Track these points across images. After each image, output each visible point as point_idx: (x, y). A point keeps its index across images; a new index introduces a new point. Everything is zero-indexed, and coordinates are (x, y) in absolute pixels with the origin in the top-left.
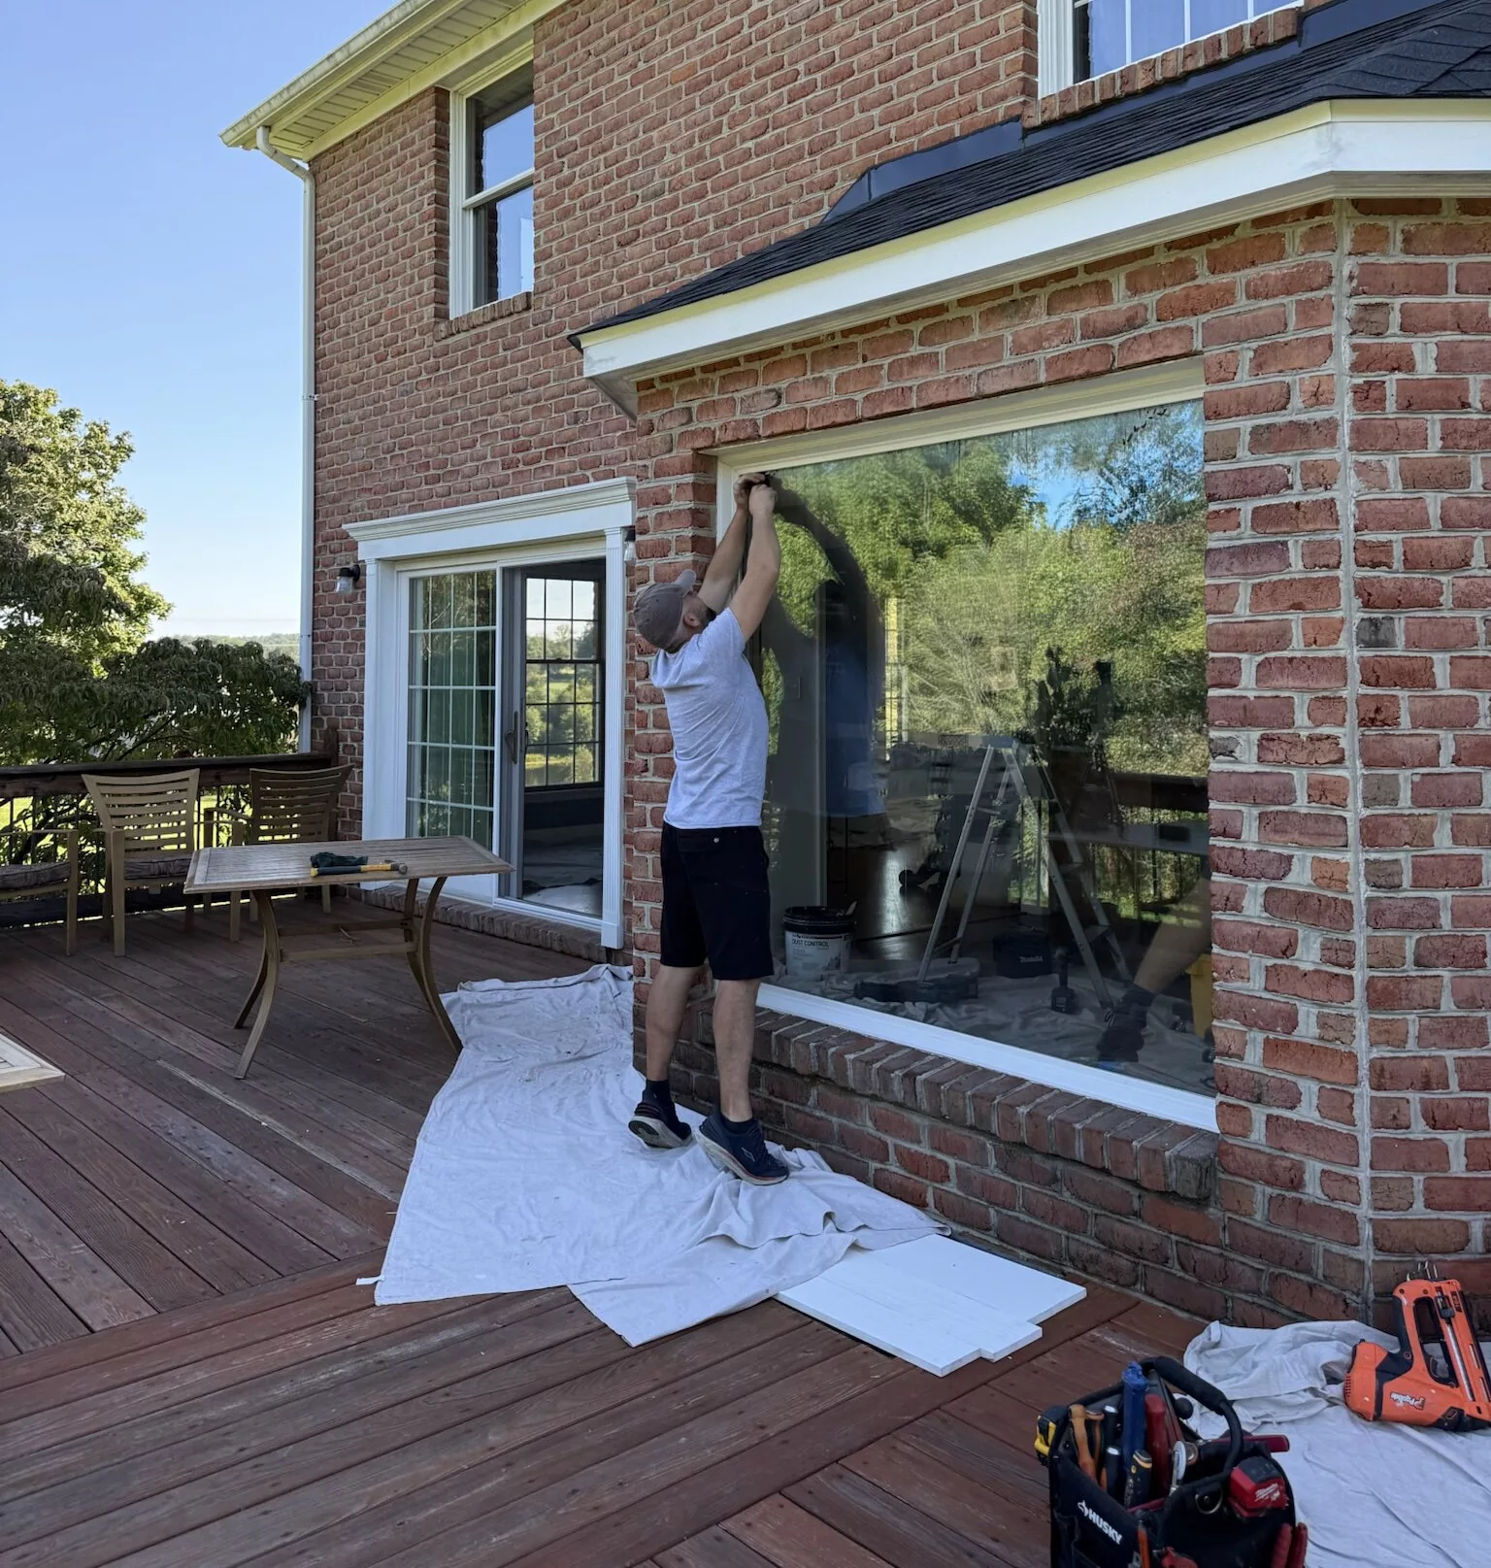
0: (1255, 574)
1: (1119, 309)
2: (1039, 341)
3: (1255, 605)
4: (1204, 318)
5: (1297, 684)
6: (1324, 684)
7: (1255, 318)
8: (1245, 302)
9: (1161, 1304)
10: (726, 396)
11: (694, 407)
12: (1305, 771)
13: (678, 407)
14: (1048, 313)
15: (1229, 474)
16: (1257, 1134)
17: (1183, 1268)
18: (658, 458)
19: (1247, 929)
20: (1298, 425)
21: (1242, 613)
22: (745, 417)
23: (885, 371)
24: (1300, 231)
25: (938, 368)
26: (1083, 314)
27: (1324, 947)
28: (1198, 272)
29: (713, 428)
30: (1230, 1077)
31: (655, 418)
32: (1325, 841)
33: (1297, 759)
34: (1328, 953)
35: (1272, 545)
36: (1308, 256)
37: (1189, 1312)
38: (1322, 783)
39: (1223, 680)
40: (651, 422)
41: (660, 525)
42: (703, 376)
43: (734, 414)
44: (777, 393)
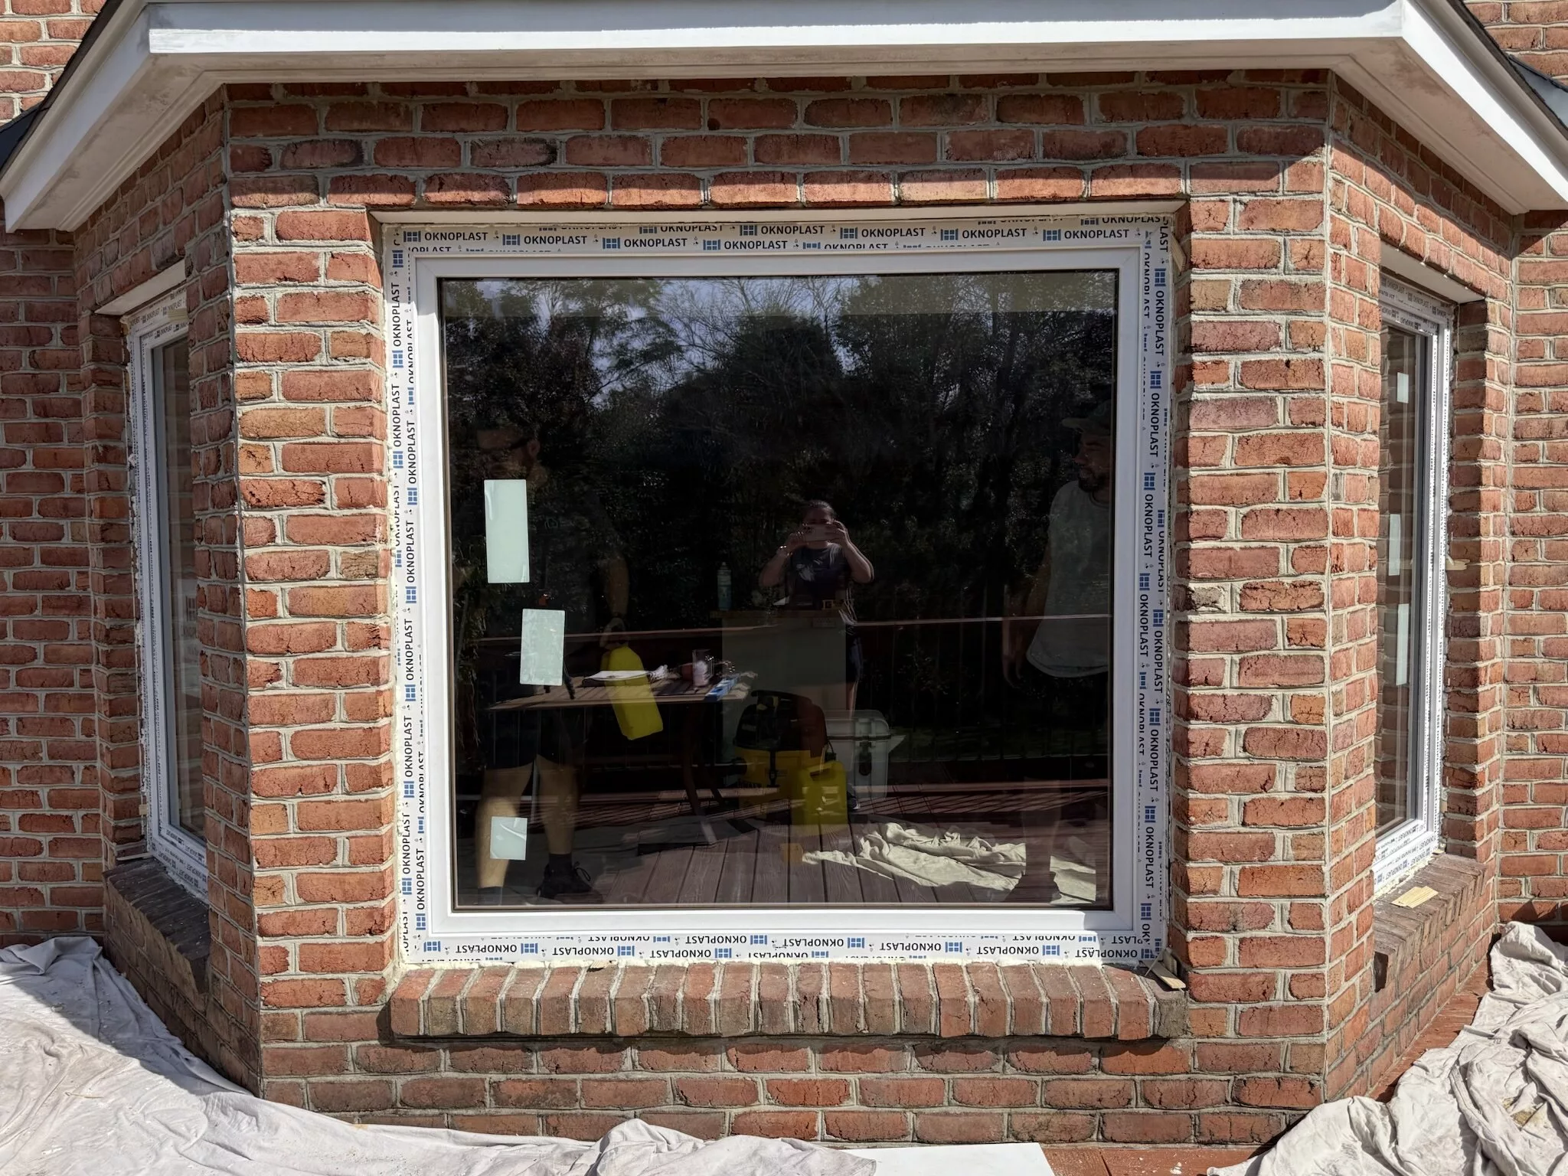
0: (1242, 428)
1: (1092, 132)
2: (987, 148)
3: (1240, 459)
4: (1194, 161)
5: (1281, 535)
6: (1307, 534)
7: (1246, 170)
8: (1237, 153)
9: (1120, 1145)
10: (439, 135)
11: (369, 143)
12: (1285, 617)
13: (331, 136)
14: (999, 119)
15: (1218, 326)
16: (1231, 959)
17: (1148, 1103)
18: (285, 209)
19: (1226, 771)
20: (1289, 284)
21: (1228, 465)
22: (483, 172)
23: (749, 147)
24: (1294, 93)
25: (838, 157)
26: (1046, 129)
27: (1299, 776)
28: (1185, 111)
29: (411, 179)
30: (1205, 913)
31: (275, 145)
32: (1304, 680)
33: (1281, 606)
34: (1303, 781)
35: (1260, 400)
36: (1302, 120)
37: (1152, 1142)
38: (1302, 626)
39: (1210, 532)
40: (265, 152)
41: (296, 312)
42: (387, 98)
43: (458, 163)
44: (548, 147)
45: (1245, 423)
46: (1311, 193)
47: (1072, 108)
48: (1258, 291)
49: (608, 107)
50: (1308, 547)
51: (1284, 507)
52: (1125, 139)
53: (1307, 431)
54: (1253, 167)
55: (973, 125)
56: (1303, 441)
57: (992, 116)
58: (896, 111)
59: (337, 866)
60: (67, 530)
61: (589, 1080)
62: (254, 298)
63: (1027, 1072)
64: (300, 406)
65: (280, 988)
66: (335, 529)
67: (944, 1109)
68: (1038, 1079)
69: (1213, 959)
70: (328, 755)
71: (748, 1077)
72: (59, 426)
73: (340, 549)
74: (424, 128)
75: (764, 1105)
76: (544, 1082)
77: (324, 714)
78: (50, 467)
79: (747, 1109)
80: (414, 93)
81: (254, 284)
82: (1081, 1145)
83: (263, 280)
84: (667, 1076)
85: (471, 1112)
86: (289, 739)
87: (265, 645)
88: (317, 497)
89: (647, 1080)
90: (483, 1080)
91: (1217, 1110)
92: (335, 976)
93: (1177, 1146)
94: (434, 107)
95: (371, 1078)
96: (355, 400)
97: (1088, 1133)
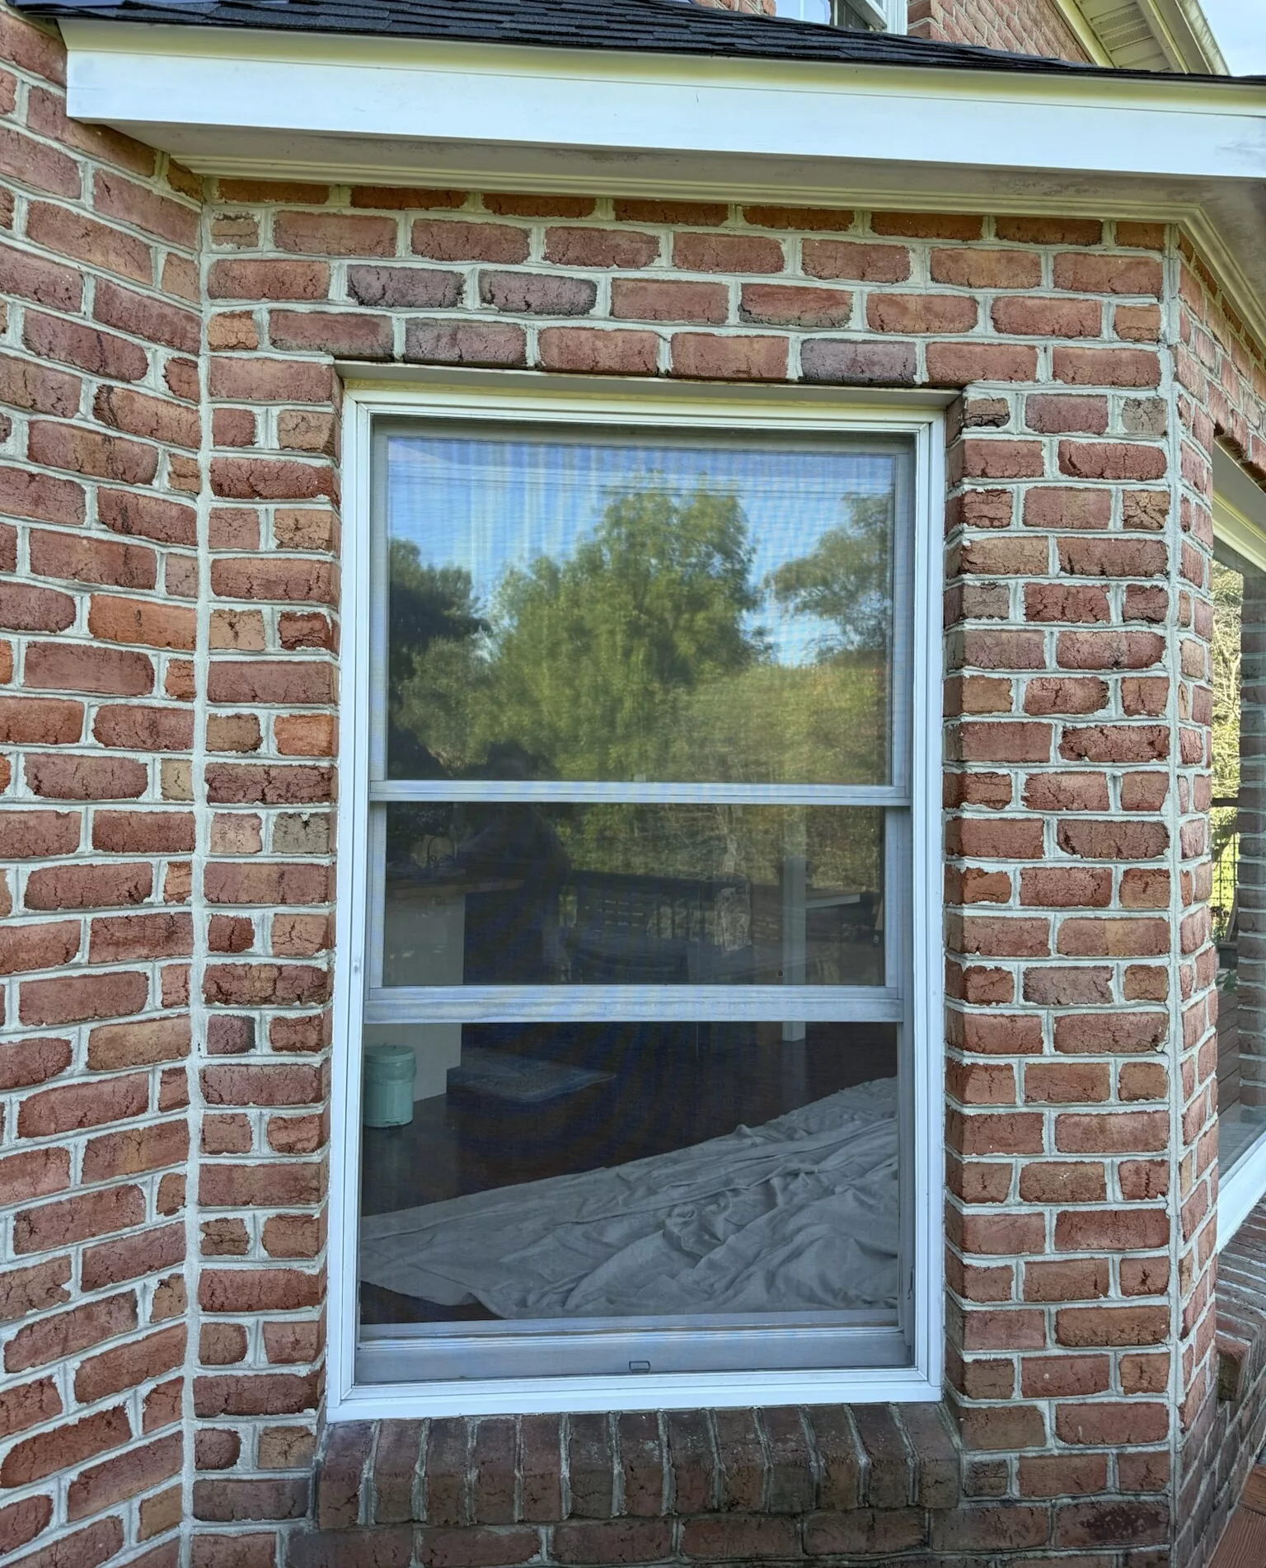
60: (154, 774)
72: (149, 555)
78: (125, 640)
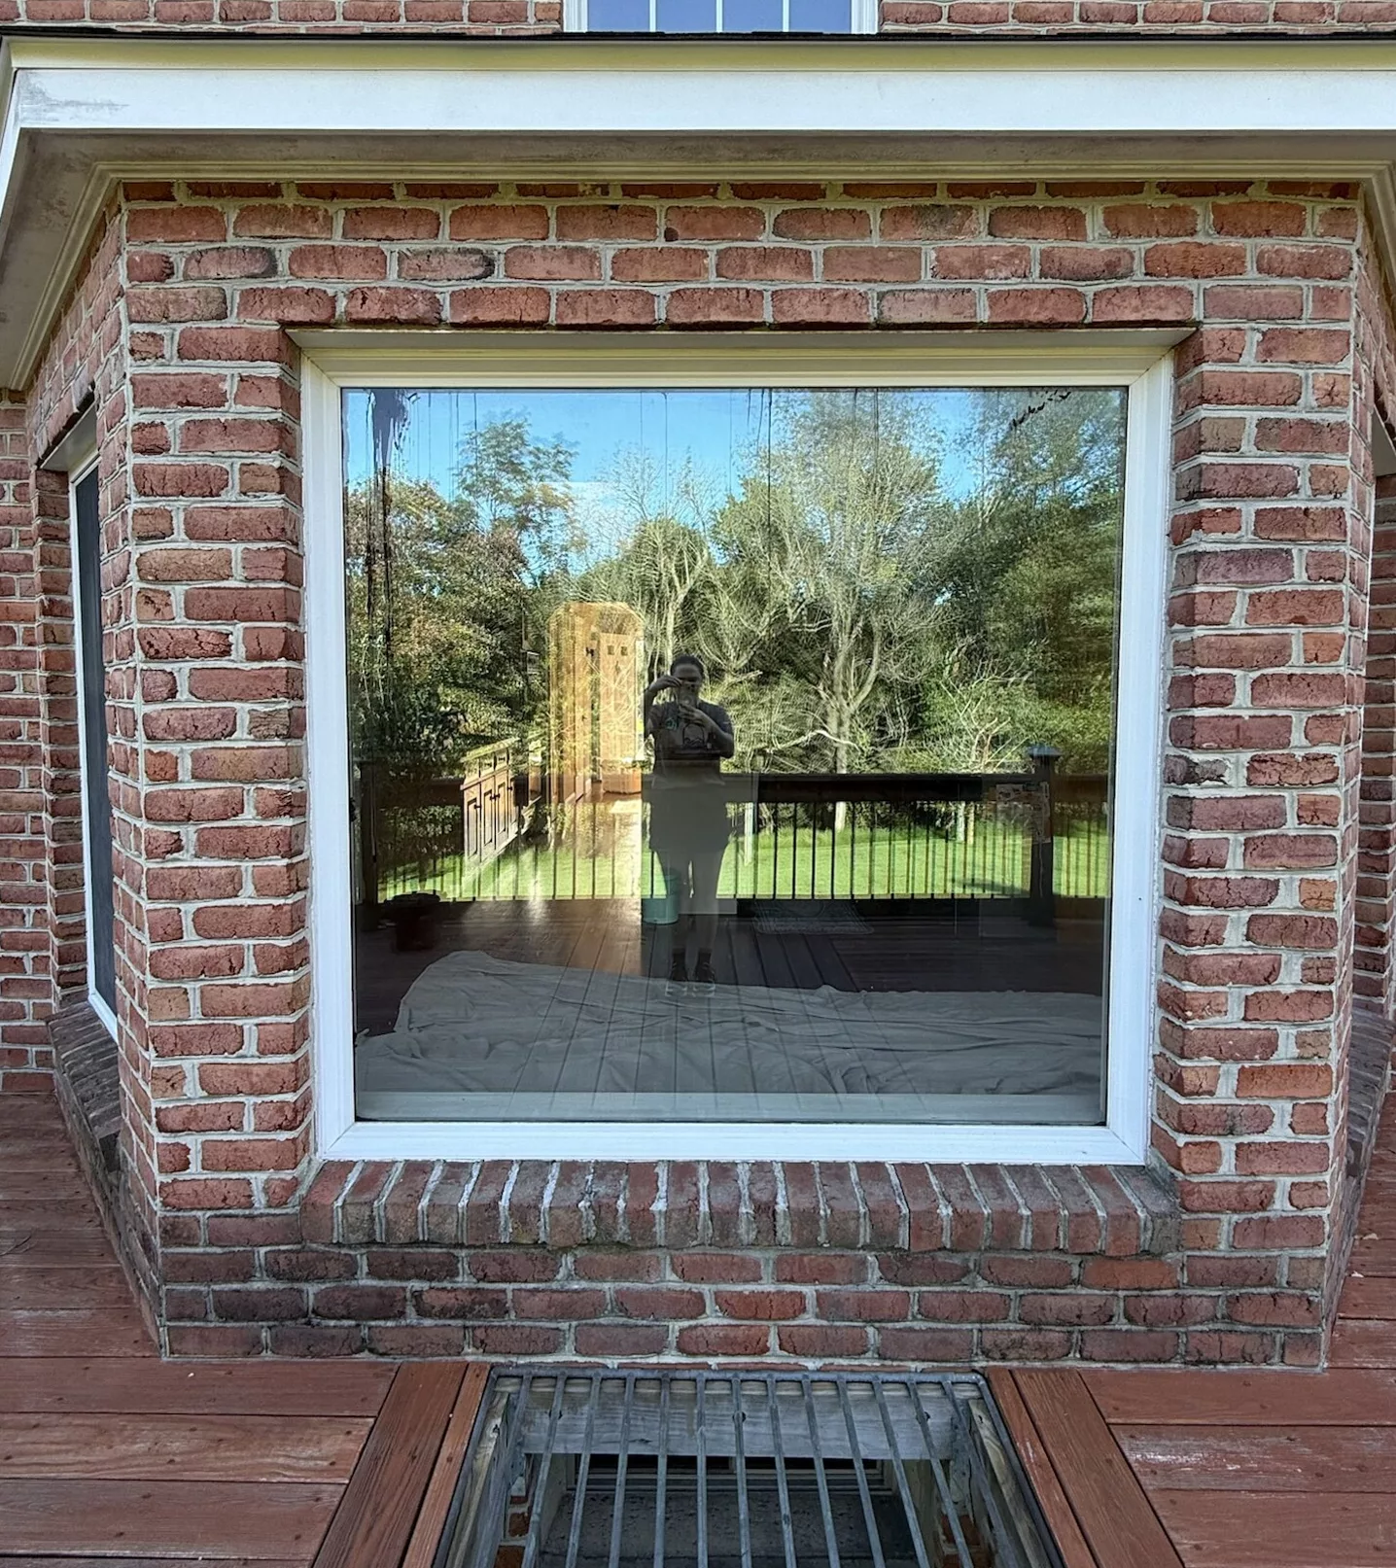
0: (1254, 584)
1: (1096, 249)
2: (978, 267)
3: (1252, 617)
4: (1208, 284)
5: (1295, 703)
6: (1323, 702)
7: (1266, 295)
8: (1256, 275)
9: (1099, 1365)
10: (362, 244)
11: (283, 251)
12: (1295, 793)
13: (240, 244)
14: (990, 234)
15: (1231, 468)
16: (1227, 1167)
17: (1131, 1320)
18: (189, 324)
19: (1228, 962)
20: (1310, 423)
21: (1237, 625)
22: (411, 286)
23: (711, 261)
24: (1321, 209)
25: (810, 273)
26: (1045, 245)
27: (1305, 967)
28: (1198, 228)
29: (331, 292)
30: (1199, 1116)
31: (178, 254)
32: (1314, 862)
33: (1291, 781)
34: (1309, 973)
35: (1276, 553)
36: (1326, 239)
37: (1136, 1361)
38: (1314, 803)
39: (1216, 698)
40: (166, 259)
41: (200, 441)
42: (304, 202)
43: (384, 276)
44: (485, 258)
45: (1257, 578)
46: (1339, 320)
47: (1074, 224)
48: (1275, 431)
49: (552, 215)
50: (1322, 716)
51: (1298, 671)
52: (1133, 258)
53: (1325, 588)
54: (1274, 291)
55: (962, 241)
56: (1320, 598)
57: (983, 228)
58: (875, 222)
59: (243, 1056)
61: (520, 1290)
62: (152, 425)
63: (1000, 1284)
64: (207, 546)
65: (181, 1188)
66: (243, 684)
67: (908, 1324)
68: (1011, 1292)
69: (1209, 1165)
70: (234, 934)
71: (695, 1287)
73: (248, 706)
74: (345, 235)
75: (713, 1318)
76: (471, 1291)
77: (230, 888)
79: (693, 1323)
80: (334, 196)
81: (153, 409)
82: (1057, 1364)
83: (164, 405)
84: (606, 1286)
85: (390, 1324)
86: (191, 917)
87: (164, 812)
88: (223, 648)
89: (584, 1290)
90: (404, 1289)
91: (1205, 1328)
92: (242, 1175)
93: (1162, 1366)
94: (357, 212)
95: (280, 1286)
96: (265, 540)
97: (1065, 1351)
